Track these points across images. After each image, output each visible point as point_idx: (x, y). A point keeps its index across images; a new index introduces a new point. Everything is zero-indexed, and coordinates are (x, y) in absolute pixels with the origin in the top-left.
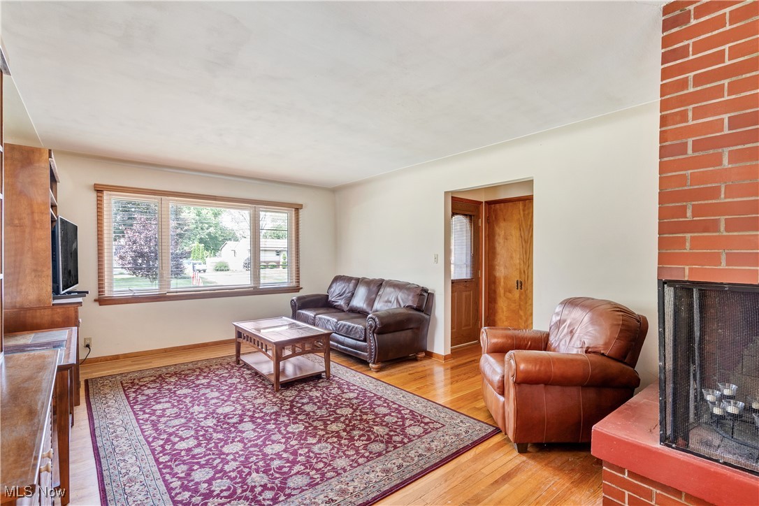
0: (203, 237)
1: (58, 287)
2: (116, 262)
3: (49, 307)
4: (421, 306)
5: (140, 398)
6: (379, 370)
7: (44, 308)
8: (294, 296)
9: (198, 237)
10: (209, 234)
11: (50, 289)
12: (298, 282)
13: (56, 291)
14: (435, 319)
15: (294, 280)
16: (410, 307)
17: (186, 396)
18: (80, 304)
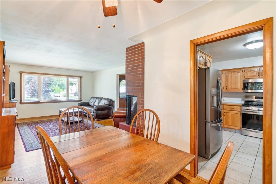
0: (59, 84)
1: (11, 98)
2: (26, 92)
3: (8, 103)
4: (110, 104)
5: (31, 126)
6: (97, 120)
7: (7, 103)
8: (79, 102)
9: (58, 84)
10: (62, 83)
11: (9, 99)
12: (81, 99)
13: (10, 99)
14: (115, 108)
15: (80, 98)
16: (107, 104)
17: (44, 126)
18: (16, 102)
